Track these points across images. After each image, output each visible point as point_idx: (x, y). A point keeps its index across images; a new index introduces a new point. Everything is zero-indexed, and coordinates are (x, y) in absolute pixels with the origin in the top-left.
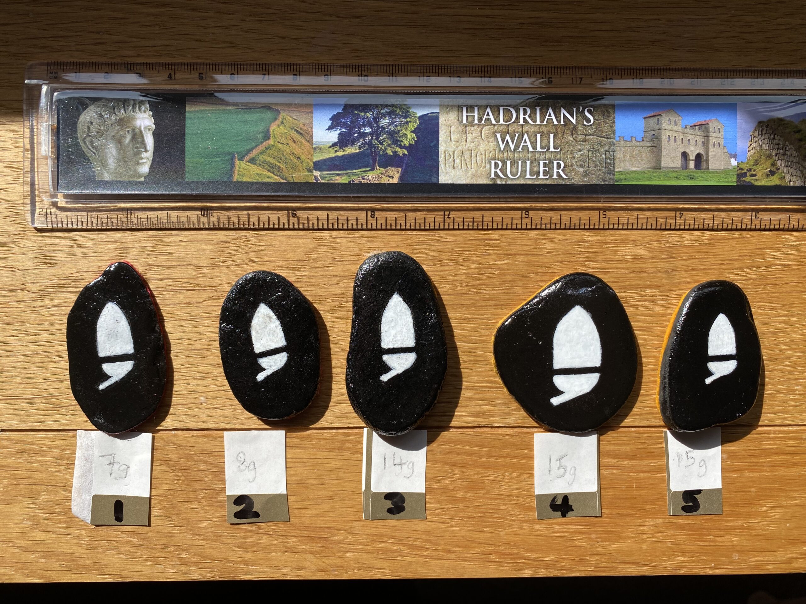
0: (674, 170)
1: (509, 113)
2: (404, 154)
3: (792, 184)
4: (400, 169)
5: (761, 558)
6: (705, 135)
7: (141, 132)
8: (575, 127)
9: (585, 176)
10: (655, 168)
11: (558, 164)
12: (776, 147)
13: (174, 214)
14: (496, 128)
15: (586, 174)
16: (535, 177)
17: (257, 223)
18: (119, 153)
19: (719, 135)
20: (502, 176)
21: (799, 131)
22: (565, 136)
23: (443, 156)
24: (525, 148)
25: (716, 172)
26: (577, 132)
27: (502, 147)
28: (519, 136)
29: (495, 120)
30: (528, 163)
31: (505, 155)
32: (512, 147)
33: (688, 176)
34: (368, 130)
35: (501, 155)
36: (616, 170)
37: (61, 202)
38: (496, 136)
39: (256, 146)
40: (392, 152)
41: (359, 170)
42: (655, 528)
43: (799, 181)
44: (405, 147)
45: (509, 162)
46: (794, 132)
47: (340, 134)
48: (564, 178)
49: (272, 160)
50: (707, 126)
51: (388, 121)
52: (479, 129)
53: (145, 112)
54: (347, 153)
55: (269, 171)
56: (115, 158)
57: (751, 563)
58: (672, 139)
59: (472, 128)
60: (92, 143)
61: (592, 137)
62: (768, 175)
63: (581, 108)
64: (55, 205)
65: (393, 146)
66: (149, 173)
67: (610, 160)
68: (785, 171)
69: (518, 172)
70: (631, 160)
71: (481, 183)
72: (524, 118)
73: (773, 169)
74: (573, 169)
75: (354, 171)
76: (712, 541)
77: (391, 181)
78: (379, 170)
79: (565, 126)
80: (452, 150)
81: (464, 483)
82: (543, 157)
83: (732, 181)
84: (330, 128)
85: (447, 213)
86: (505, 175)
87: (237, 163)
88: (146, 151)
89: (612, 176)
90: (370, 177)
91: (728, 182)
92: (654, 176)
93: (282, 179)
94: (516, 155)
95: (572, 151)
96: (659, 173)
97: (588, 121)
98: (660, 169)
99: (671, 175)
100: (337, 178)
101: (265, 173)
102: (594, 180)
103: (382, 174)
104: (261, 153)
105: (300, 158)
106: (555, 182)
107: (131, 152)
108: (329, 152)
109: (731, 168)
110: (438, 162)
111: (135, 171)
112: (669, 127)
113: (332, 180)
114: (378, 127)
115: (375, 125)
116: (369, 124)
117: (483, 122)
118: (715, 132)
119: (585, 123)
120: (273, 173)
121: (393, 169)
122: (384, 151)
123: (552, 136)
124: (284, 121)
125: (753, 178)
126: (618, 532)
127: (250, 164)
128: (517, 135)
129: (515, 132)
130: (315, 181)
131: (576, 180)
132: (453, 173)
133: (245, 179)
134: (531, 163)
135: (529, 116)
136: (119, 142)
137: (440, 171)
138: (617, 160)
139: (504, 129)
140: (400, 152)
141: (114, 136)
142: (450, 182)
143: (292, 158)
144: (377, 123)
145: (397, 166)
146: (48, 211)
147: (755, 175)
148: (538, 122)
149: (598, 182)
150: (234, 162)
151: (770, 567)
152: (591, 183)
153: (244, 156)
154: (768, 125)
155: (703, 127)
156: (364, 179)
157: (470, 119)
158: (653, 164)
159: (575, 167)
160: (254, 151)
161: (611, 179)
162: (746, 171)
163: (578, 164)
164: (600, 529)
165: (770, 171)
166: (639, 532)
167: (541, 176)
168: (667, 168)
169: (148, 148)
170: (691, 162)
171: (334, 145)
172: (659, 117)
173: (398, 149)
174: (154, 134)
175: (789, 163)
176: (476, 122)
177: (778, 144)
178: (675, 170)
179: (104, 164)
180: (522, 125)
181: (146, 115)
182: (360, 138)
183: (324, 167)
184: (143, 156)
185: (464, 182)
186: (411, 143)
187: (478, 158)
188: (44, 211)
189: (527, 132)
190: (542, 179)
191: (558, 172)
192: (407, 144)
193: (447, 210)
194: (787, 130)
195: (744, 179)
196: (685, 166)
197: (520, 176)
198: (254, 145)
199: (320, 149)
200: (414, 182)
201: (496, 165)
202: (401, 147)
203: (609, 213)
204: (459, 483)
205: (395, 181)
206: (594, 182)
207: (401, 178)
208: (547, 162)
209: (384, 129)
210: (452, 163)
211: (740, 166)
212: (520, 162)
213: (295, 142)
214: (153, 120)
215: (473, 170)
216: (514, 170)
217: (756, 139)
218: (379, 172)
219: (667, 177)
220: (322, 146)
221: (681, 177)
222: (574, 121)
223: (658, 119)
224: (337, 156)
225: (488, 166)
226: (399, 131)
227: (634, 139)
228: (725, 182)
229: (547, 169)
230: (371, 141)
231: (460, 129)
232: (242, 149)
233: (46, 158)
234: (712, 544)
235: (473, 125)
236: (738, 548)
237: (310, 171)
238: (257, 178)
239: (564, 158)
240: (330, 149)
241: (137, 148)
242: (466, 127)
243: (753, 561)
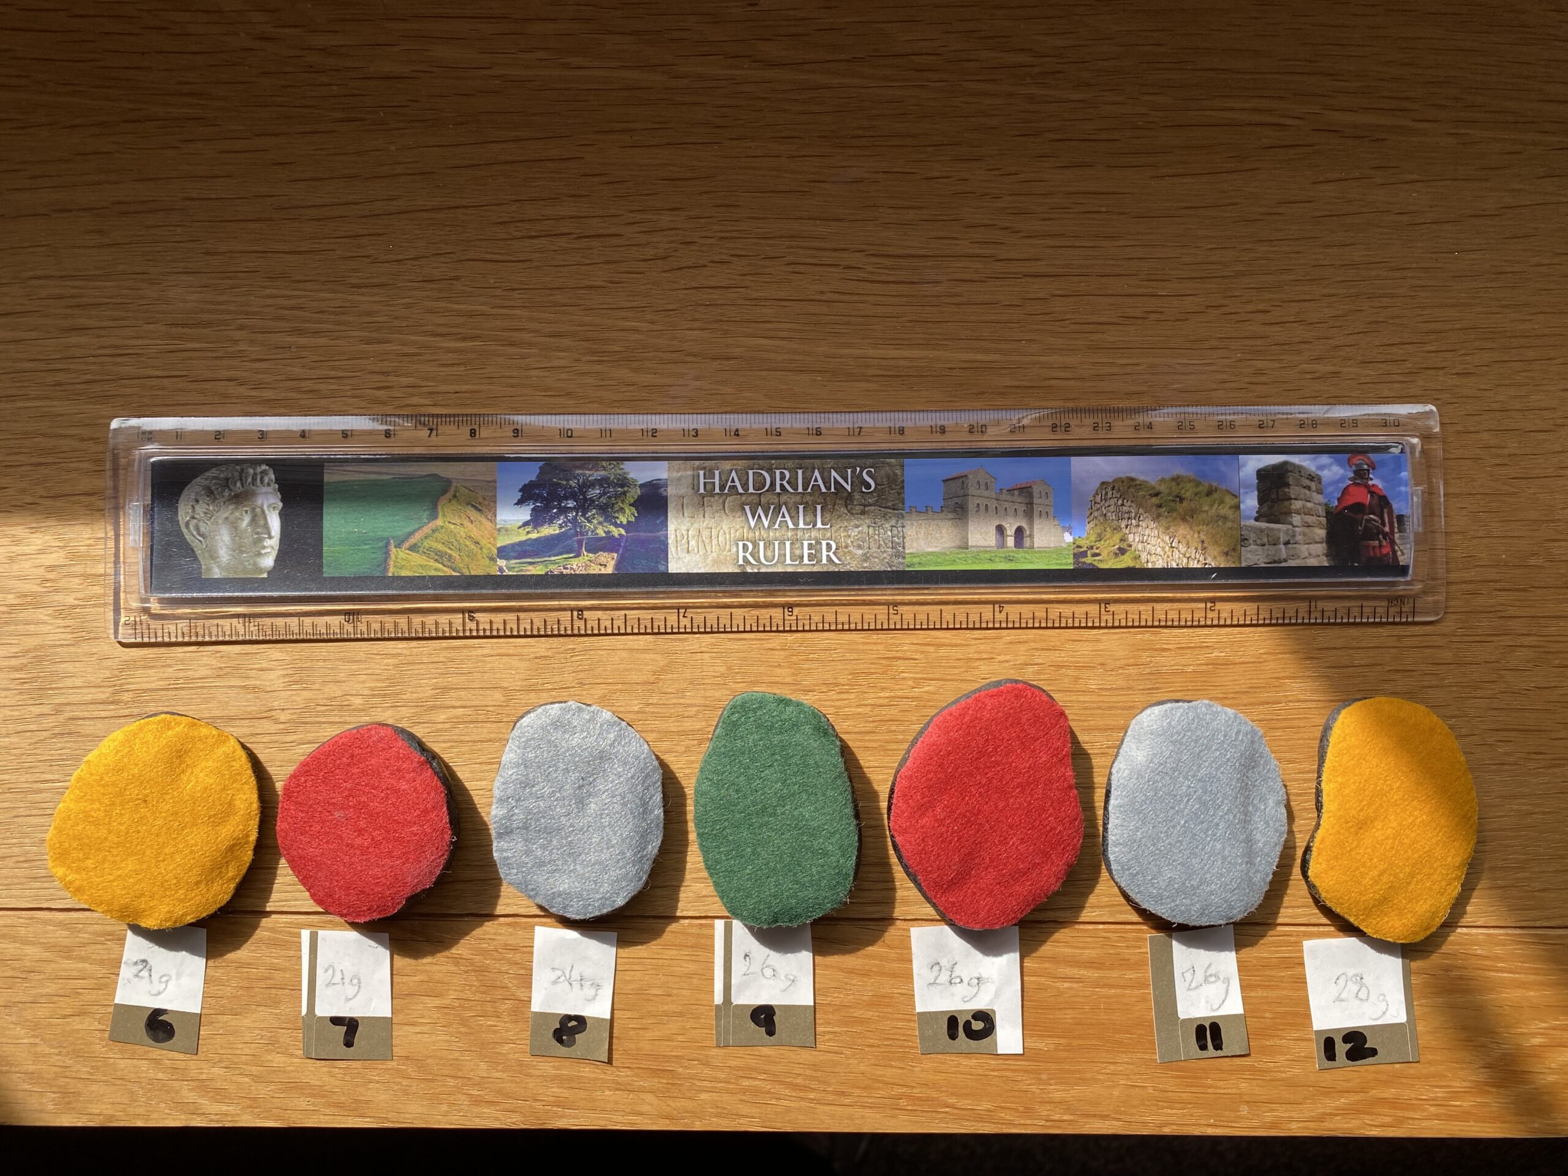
0: (985, 550)
1: (761, 478)
2: (620, 535)
3: (1150, 566)
4: (616, 555)
5: (1281, 1112)
6: (1028, 501)
7: (263, 511)
8: (850, 494)
9: (866, 561)
10: (959, 547)
11: (828, 544)
12: (1126, 516)
13: (308, 621)
14: (744, 498)
15: (866, 558)
16: (797, 563)
17: (420, 630)
18: (233, 540)
19: (1047, 502)
20: (753, 562)
21: (1157, 495)
22: (836, 507)
23: (673, 536)
24: (783, 524)
25: (1045, 552)
26: (852, 502)
27: (753, 524)
28: (774, 508)
29: (742, 487)
30: (788, 544)
31: (757, 534)
32: (766, 524)
33: (1006, 558)
34: (571, 504)
35: (751, 535)
36: (907, 551)
37: (155, 607)
38: (744, 509)
39: (419, 528)
40: (605, 532)
41: (560, 557)
42: (1131, 1066)
43: (1160, 561)
44: (621, 525)
45: (762, 544)
46: (1150, 495)
47: (533, 510)
48: (836, 564)
49: (440, 547)
50: (1030, 490)
51: (598, 491)
52: (721, 500)
53: (269, 485)
54: (542, 535)
55: (436, 560)
56: (228, 548)
57: (1268, 1120)
58: (982, 508)
59: (712, 499)
60: (197, 528)
61: (873, 508)
62: (1116, 555)
63: (858, 469)
64: (146, 611)
65: (606, 524)
66: (274, 567)
67: (898, 538)
68: (1140, 548)
69: (774, 556)
70: (927, 538)
71: (725, 571)
72: (782, 485)
73: (1124, 545)
74: (849, 552)
75: (553, 558)
76: (1211, 1087)
77: (603, 571)
78: (586, 556)
79: (836, 494)
80: (685, 528)
81: (864, 998)
82: (807, 536)
83: (1068, 563)
84: (520, 502)
85: (682, 611)
86: (758, 560)
87: (393, 551)
88: (270, 537)
89: (901, 560)
90: (574, 566)
91: (1061, 564)
92: (959, 559)
93: (454, 571)
94: (771, 534)
95: (846, 527)
96: (966, 553)
97: (868, 486)
98: (967, 548)
99: (982, 556)
100: (530, 567)
101: (431, 564)
102: (878, 566)
103: (591, 561)
104: (426, 538)
105: (478, 543)
106: (825, 569)
107: (251, 539)
108: (519, 534)
109: (1064, 545)
110: (666, 545)
111: (255, 564)
112: (979, 492)
113: (522, 570)
114: (585, 499)
115: (581, 497)
116: (573, 496)
117: (726, 491)
118: (1041, 497)
119: (864, 490)
120: (442, 563)
121: (606, 554)
122: (592, 532)
123: (819, 507)
124: (458, 494)
125: (1096, 558)
126: (1079, 1071)
127: (410, 553)
128: (772, 507)
129: (769, 504)
130: (499, 573)
131: (853, 566)
132: (687, 558)
133: (404, 573)
134: (792, 544)
135: (788, 482)
136: (234, 526)
137: (670, 556)
138: (908, 538)
139: (755, 499)
140: (616, 532)
141: (227, 518)
142: (684, 570)
143: (468, 543)
144: (584, 494)
145: (611, 550)
146: (138, 619)
147: (1098, 555)
148: (800, 490)
149: (883, 569)
150: (389, 550)
151: (1294, 1126)
152: (874, 569)
153: (403, 542)
154: (1114, 487)
155: (1025, 490)
156: (567, 569)
157: (709, 487)
158: (958, 543)
159: (851, 548)
160: (417, 534)
161: (900, 563)
162: (1085, 549)
163: (855, 544)
164: (1053, 1066)
165: (1119, 549)
166: (1107, 1071)
167: (806, 561)
168: (977, 546)
169: (273, 534)
170: (1009, 538)
171: (526, 524)
172: (964, 479)
173: (612, 528)
174: (280, 514)
175: (1145, 538)
176: (717, 490)
177: (1129, 512)
178: (988, 549)
179: (213, 556)
180: (779, 494)
181: (270, 489)
182: (561, 514)
183: (512, 554)
184: (265, 544)
185: (702, 571)
186: (630, 519)
187: (720, 539)
188: (132, 619)
189: (785, 504)
190: (807, 566)
191: (828, 556)
192: (625, 522)
193: (682, 607)
194: (1141, 493)
195: (1083, 560)
196: (1002, 545)
197: (777, 562)
198: (416, 527)
199: (507, 530)
200: (636, 572)
201: (745, 547)
202: (616, 525)
203: (902, 609)
204: (858, 997)
205: (609, 570)
206: (877, 568)
207: (617, 566)
208: (813, 542)
209: (593, 501)
210: (686, 546)
211: (1078, 543)
212: (777, 543)
213: (472, 522)
214: (280, 496)
215: (714, 555)
216: (769, 554)
217: (1098, 506)
218: (586, 558)
219: (976, 558)
220: (509, 526)
221: (997, 559)
222: (849, 488)
223: (963, 483)
224: (530, 539)
225: (734, 549)
226: (613, 504)
227: (929, 509)
228: (1057, 564)
229: (813, 552)
230: (575, 518)
231: (696, 500)
232: (400, 533)
233: (135, 549)
234: (1210, 1091)
235: (713, 495)
236: (1246, 1098)
237: (492, 559)
238: (421, 571)
239: (836, 537)
240: (520, 530)
241: (257, 533)
242: (703, 498)
243: (1269, 1117)
